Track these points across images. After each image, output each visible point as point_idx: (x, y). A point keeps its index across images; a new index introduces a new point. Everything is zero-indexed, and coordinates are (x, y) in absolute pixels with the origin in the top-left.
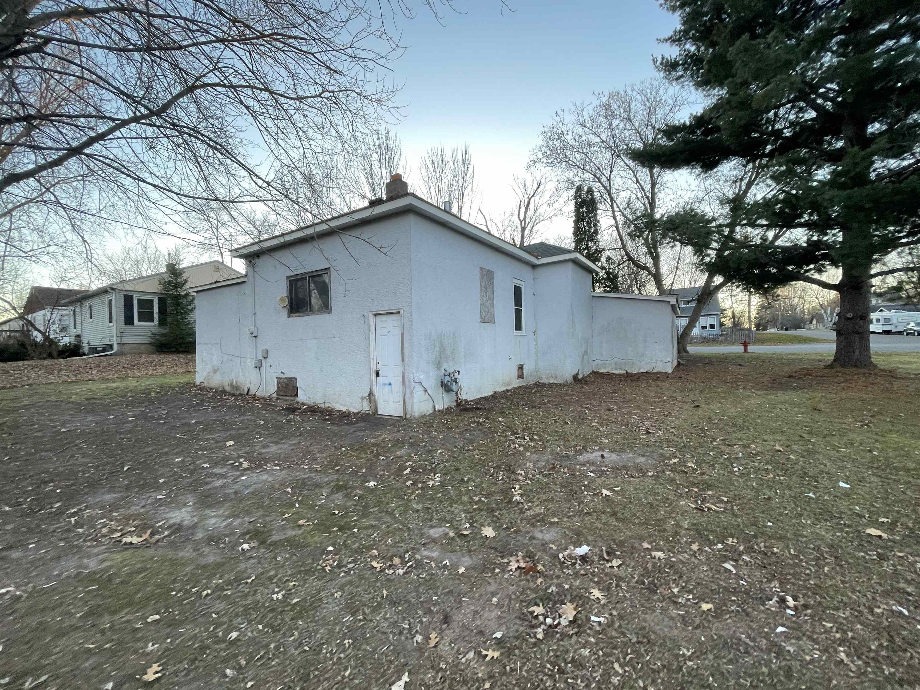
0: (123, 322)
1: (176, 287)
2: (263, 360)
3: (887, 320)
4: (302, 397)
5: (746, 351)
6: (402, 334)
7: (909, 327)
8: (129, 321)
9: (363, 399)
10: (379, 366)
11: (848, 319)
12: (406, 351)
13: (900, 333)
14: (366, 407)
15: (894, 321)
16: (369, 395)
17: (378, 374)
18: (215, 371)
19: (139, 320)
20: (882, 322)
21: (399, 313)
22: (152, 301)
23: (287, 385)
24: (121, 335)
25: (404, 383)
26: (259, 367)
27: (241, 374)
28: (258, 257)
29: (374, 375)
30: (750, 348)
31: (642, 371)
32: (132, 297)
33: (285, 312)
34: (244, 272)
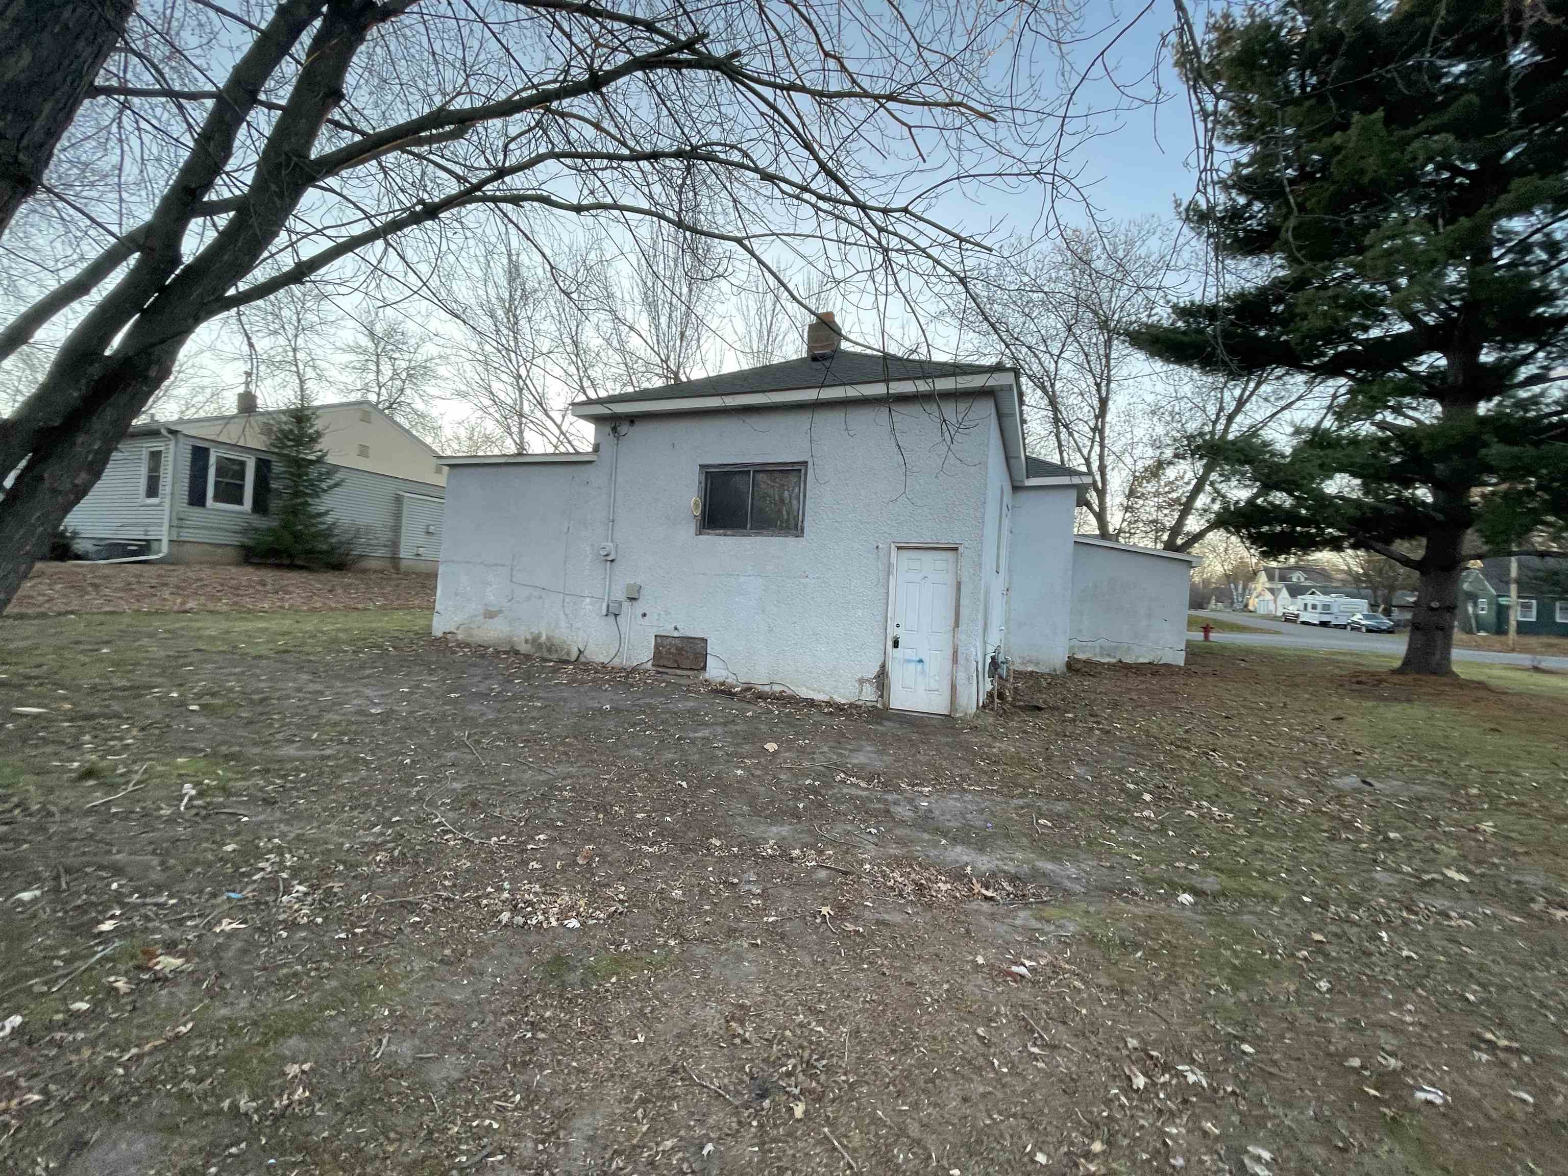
0: (185, 498)
1: (299, 441)
2: (626, 605)
3: (1326, 607)
4: (715, 671)
5: (1206, 637)
6: (959, 585)
7: (1355, 619)
8: (197, 498)
9: (862, 681)
10: (899, 632)
11: (1432, 609)
12: (964, 612)
13: (1344, 627)
14: (869, 695)
15: (1335, 609)
16: (878, 677)
17: (896, 644)
18: (490, 615)
19: (217, 498)
20: (1319, 610)
21: (956, 549)
22: (242, 464)
23: (680, 650)
24: (178, 522)
25: (955, 660)
26: (613, 613)
27: (563, 624)
28: (632, 422)
29: (890, 643)
30: (1213, 636)
31: (1141, 660)
32: (206, 451)
33: (692, 527)
34: (586, 447)
